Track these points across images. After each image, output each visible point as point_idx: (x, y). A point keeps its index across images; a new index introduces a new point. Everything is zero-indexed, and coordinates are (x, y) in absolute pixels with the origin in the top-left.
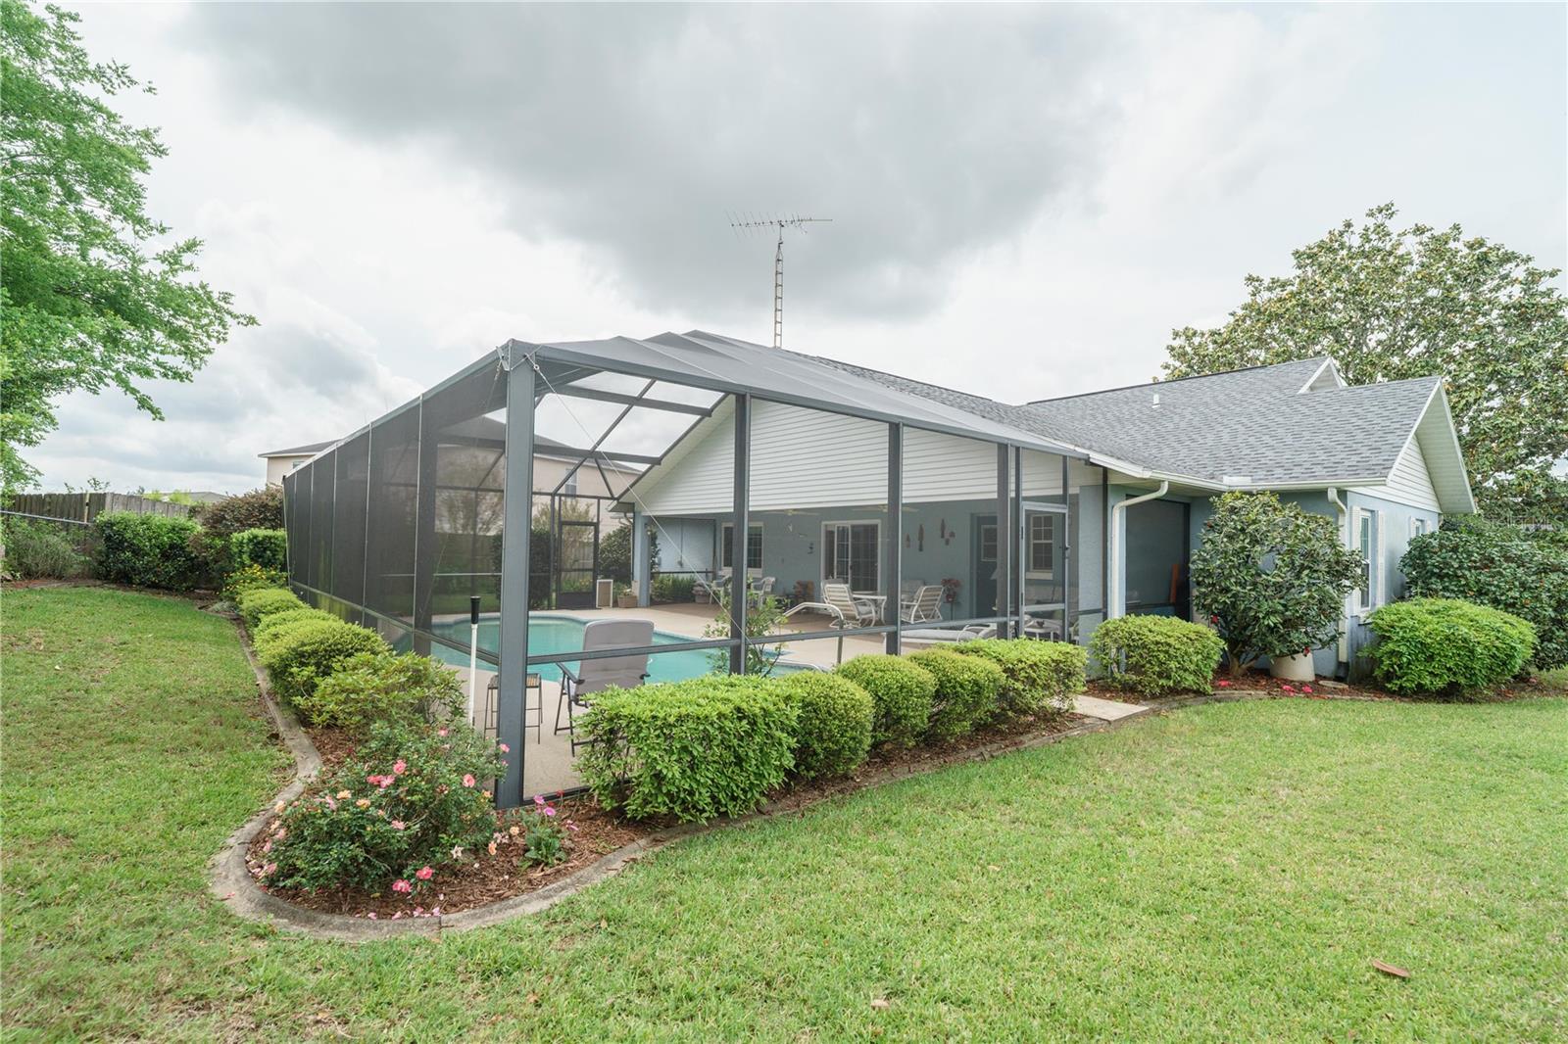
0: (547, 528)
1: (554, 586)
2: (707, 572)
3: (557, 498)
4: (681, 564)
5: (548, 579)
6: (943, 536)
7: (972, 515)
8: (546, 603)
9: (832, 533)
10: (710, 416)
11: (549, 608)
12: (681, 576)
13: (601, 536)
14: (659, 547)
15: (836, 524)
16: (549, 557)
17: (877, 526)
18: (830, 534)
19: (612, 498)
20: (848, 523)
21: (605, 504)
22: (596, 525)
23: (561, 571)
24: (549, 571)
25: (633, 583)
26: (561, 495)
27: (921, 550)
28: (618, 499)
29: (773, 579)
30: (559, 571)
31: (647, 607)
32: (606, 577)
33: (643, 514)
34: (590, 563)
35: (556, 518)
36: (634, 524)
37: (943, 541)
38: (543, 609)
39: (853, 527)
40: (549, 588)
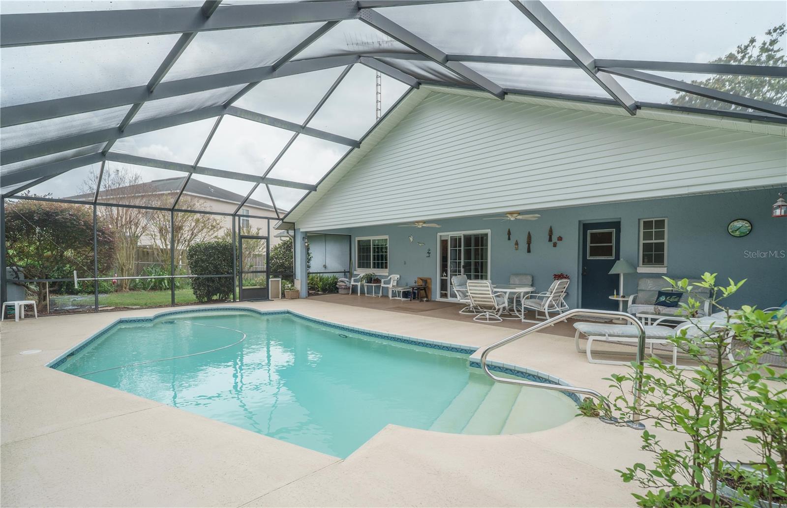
0: (231, 241)
1: (237, 283)
2: (345, 272)
3: (237, 218)
4: (325, 267)
5: (233, 279)
6: (550, 240)
7: (580, 222)
8: (232, 296)
9: (446, 241)
10: (359, 147)
11: (234, 301)
12: (326, 275)
13: (271, 247)
14: (311, 255)
15: (448, 235)
16: (232, 263)
17: (486, 235)
18: (444, 243)
19: (278, 219)
20: (460, 234)
21: (273, 223)
22: (267, 239)
23: (242, 273)
24: (233, 273)
25: (296, 281)
26: (239, 216)
27: (529, 251)
28: (282, 219)
29: (397, 276)
30: (240, 273)
31: (306, 298)
32: (275, 277)
33: (301, 230)
34: (264, 267)
35: (237, 235)
36: (294, 237)
37: (551, 243)
38: (230, 302)
39: (465, 236)
40: (233, 285)
